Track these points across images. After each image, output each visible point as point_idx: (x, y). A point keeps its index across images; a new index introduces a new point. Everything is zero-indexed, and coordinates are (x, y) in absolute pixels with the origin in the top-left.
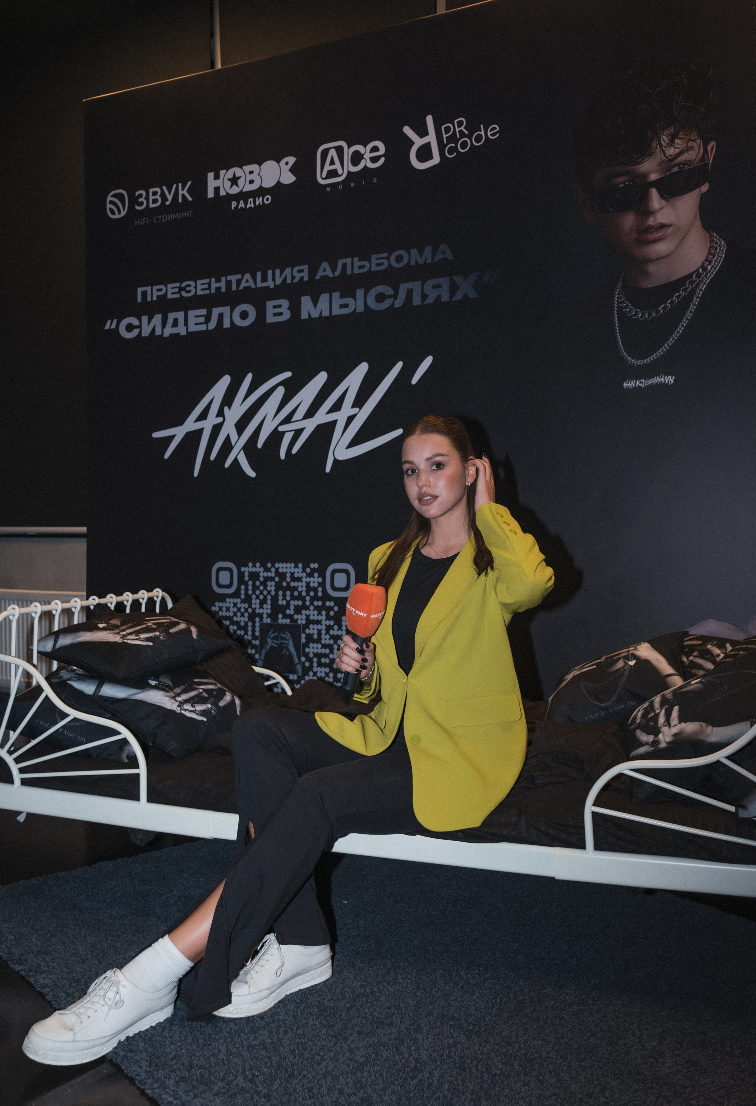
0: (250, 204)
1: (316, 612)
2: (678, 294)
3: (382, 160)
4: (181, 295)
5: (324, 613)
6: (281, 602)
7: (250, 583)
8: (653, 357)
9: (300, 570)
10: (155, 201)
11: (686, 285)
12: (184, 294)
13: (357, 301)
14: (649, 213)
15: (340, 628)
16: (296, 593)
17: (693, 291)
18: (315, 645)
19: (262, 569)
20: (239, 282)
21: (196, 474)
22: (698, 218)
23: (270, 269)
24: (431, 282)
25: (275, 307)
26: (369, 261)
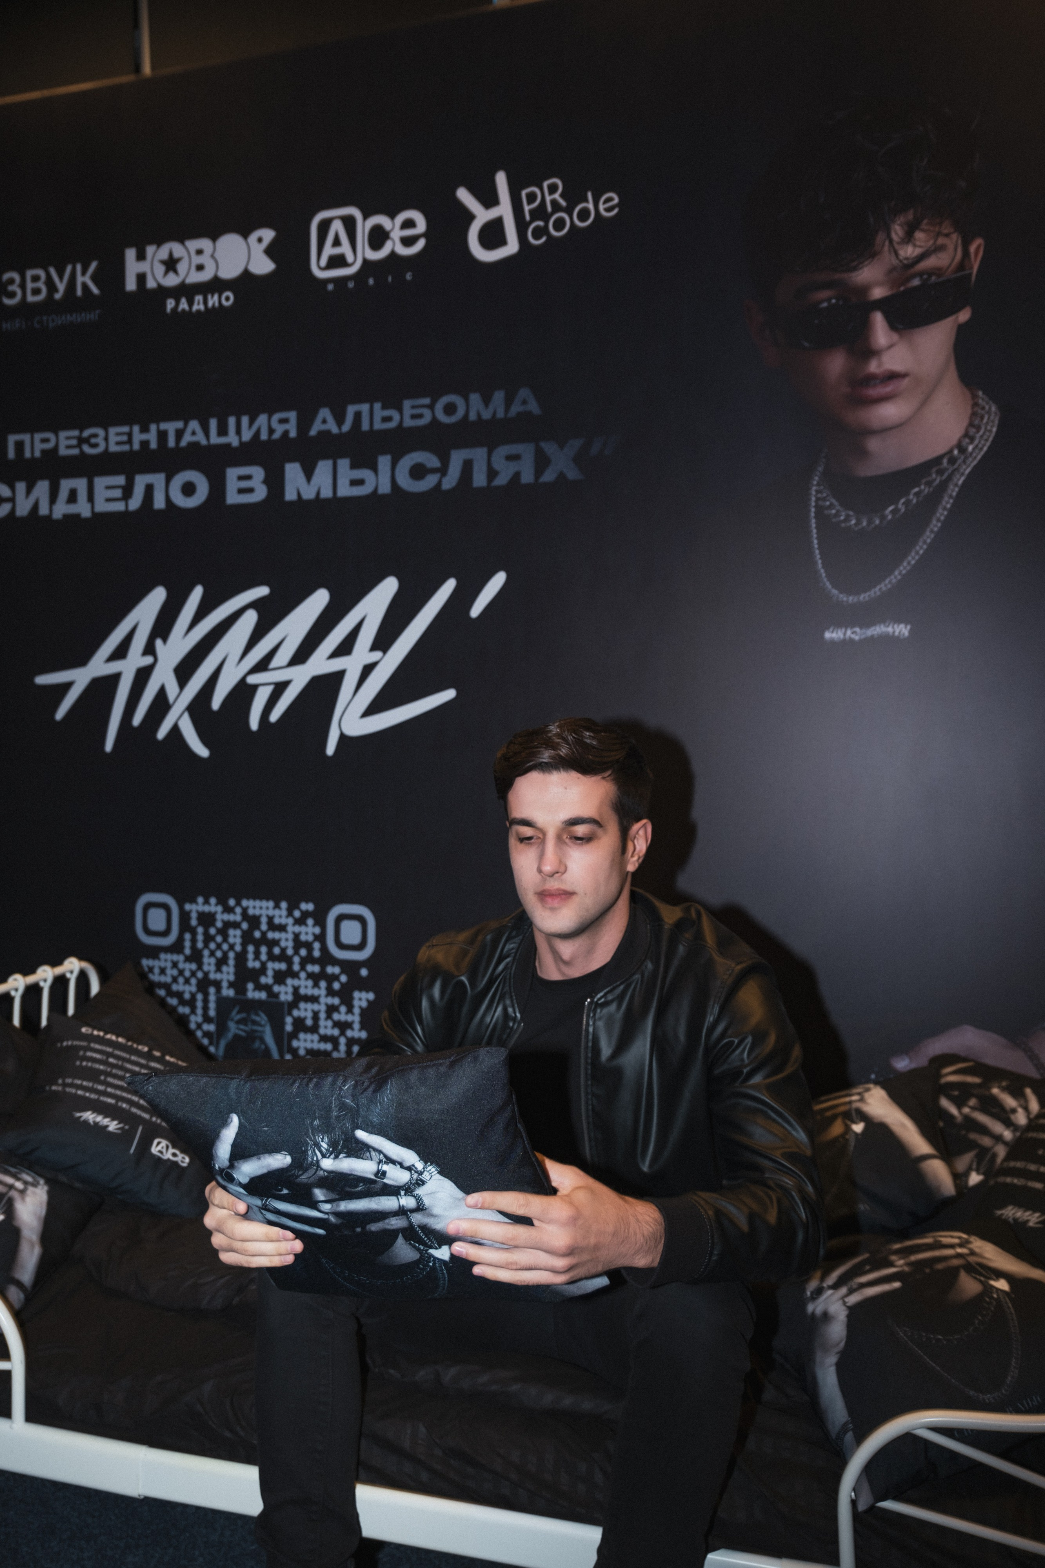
0: (199, 304)
1: (310, 983)
2: (916, 490)
3: (421, 244)
4: (81, 450)
5: (323, 984)
6: (252, 964)
7: (200, 930)
8: (875, 592)
9: (284, 913)
10: (36, 292)
11: (930, 475)
12: (87, 449)
13: (380, 474)
14: (869, 352)
15: (350, 1011)
16: (277, 951)
17: (943, 487)
18: (309, 1036)
19: (219, 909)
20: (179, 434)
21: (109, 746)
22: (952, 367)
23: (232, 414)
24: (503, 451)
25: (241, 478)
26: (400, 410)
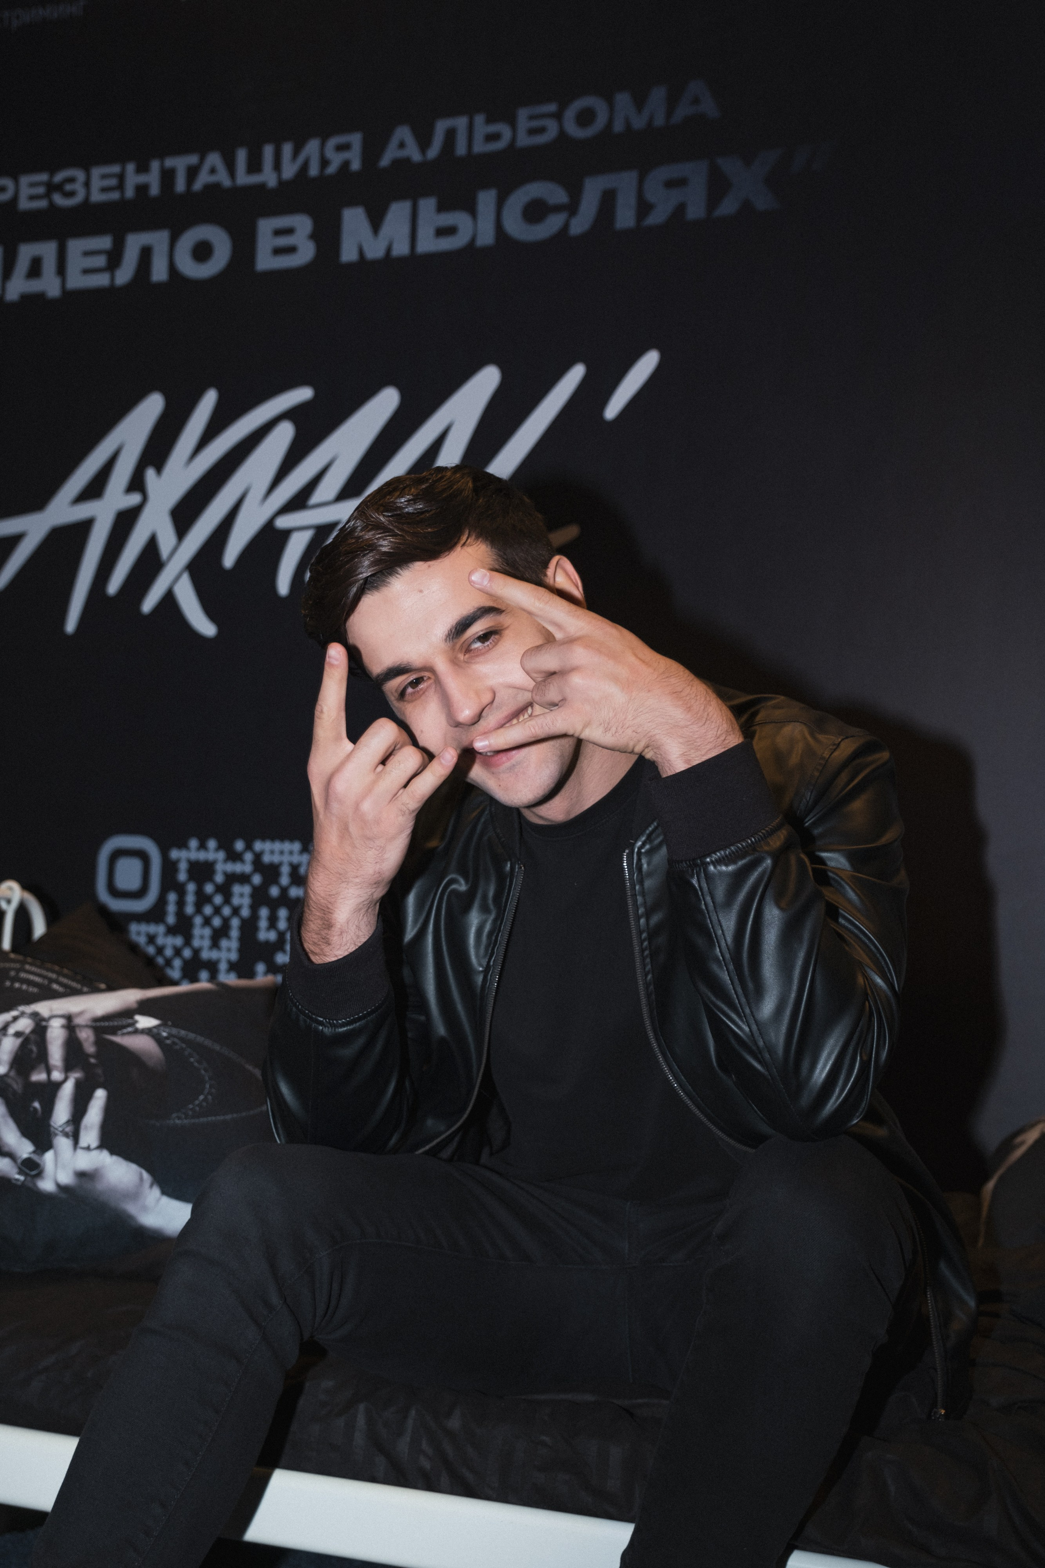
4: (51, 203)
6: (265, 935)
7: (191, 887)
12: (57, 199)
13: (480, 218)
19: (221, 855)
20: (192, 173)
21: (71, 625)
23: (268, 141)
24: (663, 173)
25: (278, 233)
26: (512, 122)
